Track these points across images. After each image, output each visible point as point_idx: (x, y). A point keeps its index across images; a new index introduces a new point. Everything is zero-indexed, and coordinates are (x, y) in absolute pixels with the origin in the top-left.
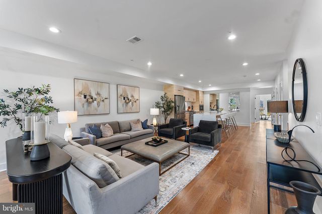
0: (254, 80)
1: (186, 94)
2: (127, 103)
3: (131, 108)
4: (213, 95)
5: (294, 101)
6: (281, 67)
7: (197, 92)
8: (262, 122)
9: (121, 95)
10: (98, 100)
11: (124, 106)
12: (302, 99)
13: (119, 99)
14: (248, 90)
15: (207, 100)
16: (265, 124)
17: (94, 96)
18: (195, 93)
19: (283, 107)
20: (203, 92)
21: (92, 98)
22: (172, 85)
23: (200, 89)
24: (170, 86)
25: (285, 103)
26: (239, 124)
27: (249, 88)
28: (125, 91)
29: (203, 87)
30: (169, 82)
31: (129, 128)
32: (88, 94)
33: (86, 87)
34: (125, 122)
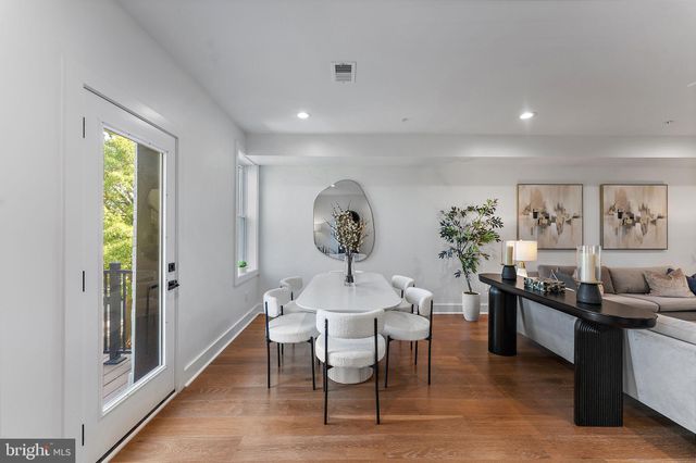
2: (627, 227)
3: (639, 240)
9: (612, 209)
10: (559, 220)
11: (620, 233)
13: (605, 217)
17: (552, 213)
21: (547, 218)
28: (622, 199)
31: (642, 286)
32: (540, 209)
33: (538, 198)
34: (625, 271)
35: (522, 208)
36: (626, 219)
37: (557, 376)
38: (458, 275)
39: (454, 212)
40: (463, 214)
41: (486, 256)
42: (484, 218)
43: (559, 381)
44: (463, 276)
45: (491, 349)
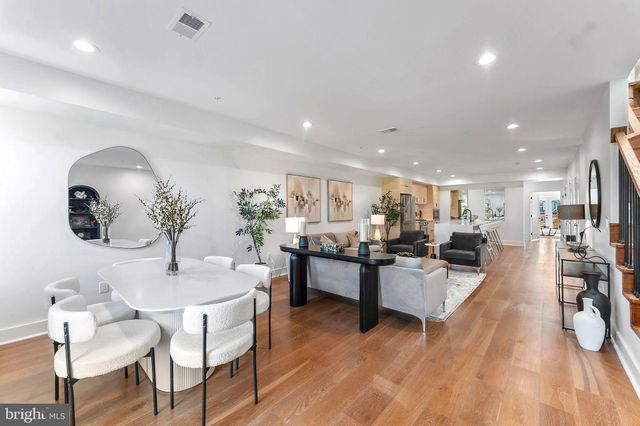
0: (533, 169)
1: (414, 191)
2: (339, 207)
3: (343, 215)
4: (454, 193)
5: (590, 206)
6: (577, 153)
7: (429, 187)
8: (543, 241)
9: (333, 196)
10: (309, 202)
11: (336, 211)
12: (596, 203)
13: (330, 201)
14: (521, 184)
15: (444, 201)
16: (549, 244)
18: (426, 189)
19: (579, 212)
20: (439, 187)
21: (303, 200)
22: (396, 177)
23: (434, 183)
24: (393, 179)
25: (580, 208)
26: (505, 242)
27: (522, 182)
28: (336, 190)
29: (438, 179)
30: (394, 173)
31: (347, 243)
32: (299, 194)
33: (298, 186)
34: (340, 234)
35: (290, 192)
36: (339, 202)
37: (336, 309)
38: (250, 249)
39: (243, 193)
40: (251, 195)
41: (269, 231)
42: (272, 199)
43: (338, 311)
44: (253, 249)
45: (292, 305)
